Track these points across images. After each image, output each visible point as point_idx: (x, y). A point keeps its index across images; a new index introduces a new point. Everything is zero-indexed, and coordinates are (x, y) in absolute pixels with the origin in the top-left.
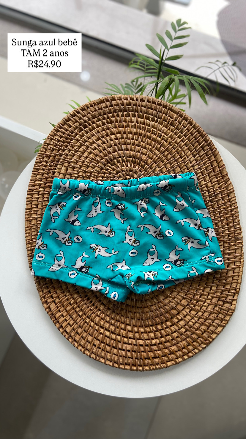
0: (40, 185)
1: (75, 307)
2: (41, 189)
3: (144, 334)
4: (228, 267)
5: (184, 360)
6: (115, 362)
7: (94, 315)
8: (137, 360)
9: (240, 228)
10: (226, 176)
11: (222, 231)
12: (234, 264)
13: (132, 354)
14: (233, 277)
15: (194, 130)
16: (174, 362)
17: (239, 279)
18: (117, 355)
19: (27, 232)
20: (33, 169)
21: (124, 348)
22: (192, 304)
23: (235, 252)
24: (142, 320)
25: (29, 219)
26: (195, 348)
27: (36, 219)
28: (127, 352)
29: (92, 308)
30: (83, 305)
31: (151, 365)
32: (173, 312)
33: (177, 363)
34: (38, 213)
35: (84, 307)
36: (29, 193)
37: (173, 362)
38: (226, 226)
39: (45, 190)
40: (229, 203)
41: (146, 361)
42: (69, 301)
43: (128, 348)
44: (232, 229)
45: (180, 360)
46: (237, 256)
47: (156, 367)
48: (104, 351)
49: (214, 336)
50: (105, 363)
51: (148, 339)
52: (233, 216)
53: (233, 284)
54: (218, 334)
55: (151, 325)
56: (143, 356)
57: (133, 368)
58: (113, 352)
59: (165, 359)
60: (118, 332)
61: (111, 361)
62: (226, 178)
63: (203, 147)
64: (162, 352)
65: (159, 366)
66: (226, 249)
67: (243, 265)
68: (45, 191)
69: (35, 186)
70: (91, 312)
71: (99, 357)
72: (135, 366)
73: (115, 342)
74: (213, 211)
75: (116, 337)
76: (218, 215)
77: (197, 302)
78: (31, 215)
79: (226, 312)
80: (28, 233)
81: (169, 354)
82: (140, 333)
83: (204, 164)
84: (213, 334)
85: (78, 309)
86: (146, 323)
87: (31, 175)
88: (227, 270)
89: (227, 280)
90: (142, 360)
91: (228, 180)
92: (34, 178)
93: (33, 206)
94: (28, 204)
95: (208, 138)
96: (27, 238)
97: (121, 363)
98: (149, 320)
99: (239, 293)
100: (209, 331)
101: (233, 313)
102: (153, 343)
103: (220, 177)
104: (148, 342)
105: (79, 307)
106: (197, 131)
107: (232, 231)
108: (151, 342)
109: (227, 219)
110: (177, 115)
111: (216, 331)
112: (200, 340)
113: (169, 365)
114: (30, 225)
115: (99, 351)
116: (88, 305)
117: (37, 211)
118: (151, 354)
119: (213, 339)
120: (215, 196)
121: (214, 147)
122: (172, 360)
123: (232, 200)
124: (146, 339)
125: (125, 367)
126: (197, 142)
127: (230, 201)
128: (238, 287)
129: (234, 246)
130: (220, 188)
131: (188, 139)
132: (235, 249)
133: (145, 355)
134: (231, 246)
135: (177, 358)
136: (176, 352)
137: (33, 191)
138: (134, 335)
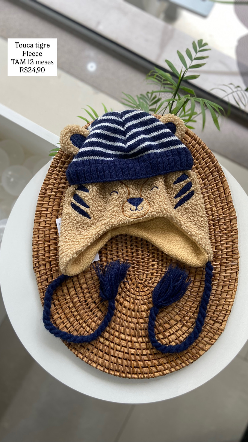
0: (52, 189)
1: (73, 311)
2: (53, 193)
3: (136, 344)
4: (223, 289)
5: (171, 372)
6: (106, 368)
7: (90, 320)
8: (126, 368)
9: (238, 254)
10: (231, 203)
11: (221, 254)
12: (229, 287)
13: (122, 362)
14: (226, 299)
15: (206, 155)
16: (162, 373)
17: (231, 302)
18: (108, 361)
19: (34, 233)
20: (47, 173)
21: (116, 355)
22: (185, 320)
23: (231, 276)
24: (136, 330)
25: (38, 221)
26: (183, 362)
27: (45, 221)
28: (119, 359)
29: (89, 314)
30: (81, 310)
31: (139, 374)
32: (167, 326)
33: (164, 374)
34: (47, 217)
35: (82, 312)
36: (40, 195)
37: (160, 373)
38: (225, 250)
39: (56, 194)
40: (230, 229)
41: (136, 369)
42: (68, 305)
43: (120, 356)
44: (231, 254)
45: (168, 371)
46: (232, 280)
47: (144, 376)
48: (97, 356)
49: (201, 352)
50: (96, 368)
51: (140, 349)
52: (232, 242)
53: (225, 306)
54: (206, 351)
55: (144, 335)
56: (133, 364)
57: (122, 375)
58: (105, 357)
59: (154, 369)
60: (112, 339)
61: (103, 366)
62: (231, 204)
63: (212, 172)
64: (151, 363)
65: (147, 376)
66: (223, 272)
67: (236, 289)
68: (56, 196)
69: (47, 190)
70: (88, 317)
71: (91, 361)
72: (124, 373)
73: (108, 348)
74: (215, 234)
75: (109, 344)
76: (219, 239)
77: (190, 319)
78: (40, 217)
79: (215, 331)
80: (36, 234)
81: (158, 366)
82: (133, 342)
83: (212, 189)
84: (201, 351)
85: (76, 313)
86: (139, 334)
87: (45, 178)
88: (221, 292)
89: (220, 301)
90: (131, 369)
91: (232, 207)
92: (47, 182)
93: (43, 209)
94: (39, 206)
95: (218, 165)
96: (34, 240)
97: (112, 369)
98: (143, 331)
99: (229, 314)
100: (198, 347)
101: (222, 333)
102: (144, 353)
103: (225, 203)
104: (139, 352)
105: (77, 311)
106: (208, 157)
107: (230, 255)
108: (142, 352)
109: (227, 243)
110: (192, 138)
111: (204, 348)
112: (189, 356)
113: (156, 375)
114: (38, 226)
115: (92, 356)
116: (86, 310)
117: (47, 214)
118: (141, 364)
119: (201, 356)
120: (218, 220)
121: (222, 173)
122: (160, 371)
123: (233, 226)
124: (138, 349)
125: (114, 373)
126: (207, 166)
127: (232, 227)
128: (229, 309)
129: (230, 270)
130: (223, 213)
131: (200, 163)
132: (231, 273)
133: (135, 363)
134: (228, 269)
135: (165, 370)
136: (165, 364)
137: (45, 194)
138: (127, 344)
